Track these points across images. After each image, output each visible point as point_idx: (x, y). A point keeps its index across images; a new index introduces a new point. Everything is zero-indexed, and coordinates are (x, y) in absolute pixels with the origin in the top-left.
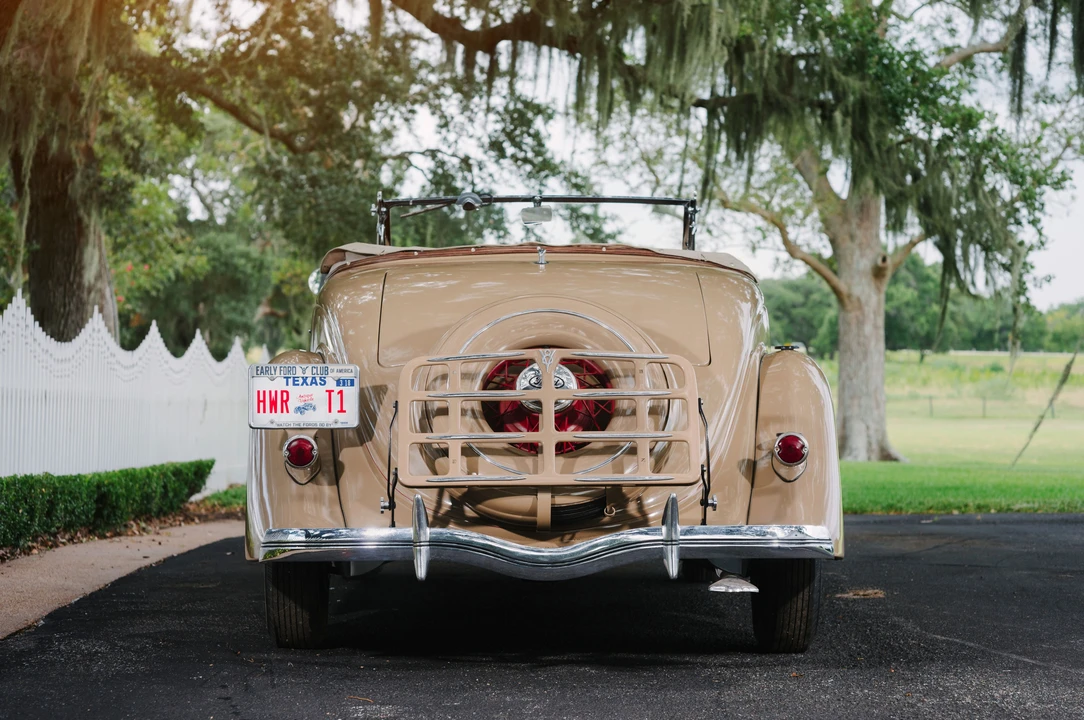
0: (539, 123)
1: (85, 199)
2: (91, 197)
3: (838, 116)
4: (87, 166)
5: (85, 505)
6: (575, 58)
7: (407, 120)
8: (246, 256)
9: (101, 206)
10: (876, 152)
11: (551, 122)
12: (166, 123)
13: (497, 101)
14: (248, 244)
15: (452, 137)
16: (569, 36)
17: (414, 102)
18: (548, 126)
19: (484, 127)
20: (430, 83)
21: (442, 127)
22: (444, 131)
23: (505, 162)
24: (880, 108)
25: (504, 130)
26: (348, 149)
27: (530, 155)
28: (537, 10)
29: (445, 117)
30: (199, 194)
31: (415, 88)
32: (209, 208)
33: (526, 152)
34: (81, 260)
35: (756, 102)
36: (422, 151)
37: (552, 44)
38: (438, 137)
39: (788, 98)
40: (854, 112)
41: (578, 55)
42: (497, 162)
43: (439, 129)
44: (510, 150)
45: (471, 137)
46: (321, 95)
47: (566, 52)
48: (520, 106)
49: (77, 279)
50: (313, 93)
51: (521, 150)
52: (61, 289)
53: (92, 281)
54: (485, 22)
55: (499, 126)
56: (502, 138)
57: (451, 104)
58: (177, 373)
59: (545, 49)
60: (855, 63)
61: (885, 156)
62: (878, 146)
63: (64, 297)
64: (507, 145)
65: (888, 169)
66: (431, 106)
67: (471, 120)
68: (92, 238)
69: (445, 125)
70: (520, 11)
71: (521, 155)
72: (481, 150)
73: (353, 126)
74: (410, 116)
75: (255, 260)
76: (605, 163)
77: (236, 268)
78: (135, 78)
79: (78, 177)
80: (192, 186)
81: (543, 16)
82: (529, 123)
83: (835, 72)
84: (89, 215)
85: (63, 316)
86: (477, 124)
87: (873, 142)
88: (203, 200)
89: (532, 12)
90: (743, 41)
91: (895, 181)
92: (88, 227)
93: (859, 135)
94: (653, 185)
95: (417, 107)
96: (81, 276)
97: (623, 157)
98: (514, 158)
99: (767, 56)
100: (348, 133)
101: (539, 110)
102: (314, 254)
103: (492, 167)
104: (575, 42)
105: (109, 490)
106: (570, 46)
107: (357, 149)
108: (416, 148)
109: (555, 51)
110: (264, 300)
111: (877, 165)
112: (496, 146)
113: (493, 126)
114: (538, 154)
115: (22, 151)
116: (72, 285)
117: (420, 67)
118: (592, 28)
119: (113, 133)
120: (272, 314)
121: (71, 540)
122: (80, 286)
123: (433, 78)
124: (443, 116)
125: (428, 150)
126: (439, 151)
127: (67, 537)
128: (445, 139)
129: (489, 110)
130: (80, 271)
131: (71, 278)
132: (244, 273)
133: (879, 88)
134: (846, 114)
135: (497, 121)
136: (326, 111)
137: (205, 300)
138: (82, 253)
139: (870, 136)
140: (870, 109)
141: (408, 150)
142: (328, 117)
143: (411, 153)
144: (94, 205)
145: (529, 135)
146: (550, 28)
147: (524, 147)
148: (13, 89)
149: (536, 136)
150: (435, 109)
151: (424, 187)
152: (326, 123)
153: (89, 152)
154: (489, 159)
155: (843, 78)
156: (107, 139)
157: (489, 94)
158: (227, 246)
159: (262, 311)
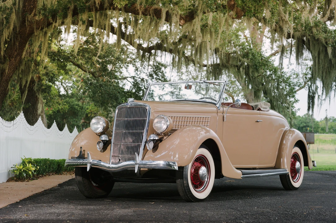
0: (163, 68)
1: (38, 90)
2: (39, 90)
3: (241, 69)
4: (39, 82)
5: (55, 167)
6: (172, 55)
7: (126, 68)
8: (78, 105)
9: (42, 92)
10: (251, 79)
11: (166, 69)
12: (60, 69)
13: (151, 63)
14: (78, 102)
15: (139, 73)
16: (170, 49)
17: (128, 63)
18: (165, 70)
19: (148, 70)
20: (133, 58)
21: (136, 70)
22: (136, 71)
23: (154, 80)
24: (253, 67)
25: (153, 71)
26: (110, 77)
27: (160, 78)
28: (162, 42)
29: (137, 68)
30: (63, 87)
31: (129, 59)
32: (67, 91)
33: (159, 77)
34: (37, 108)
35: (220, 65)
36: (130, 77)
37: (166, 51)
38: (135, 73)
39: (228, 64)
40: (245, 68)
41: (173, 54)
42: (151, 80)
43: (135, 71)
44: (155, 76)
45: (144, 73)
46: (102, 61)
47: (169, 53)
48: (157, 64)
49: (36, 113)
50: (100, 61)
51: (158, 76)
52: (31, 115)
53: (40, 113)
54: (148, 45)
55: (152, 70)
56: (153, 73)
57: (138, 64)
58: (71, 137)
59: (164, 52)
60: (246, 55)
61: (254, 79)
62: (252, 77)
63: (32, 118)
64: (154, 75)
65: (255, 83)
66: (133, 64)
67: (144, 68)
68: (40, 101)
69: (137, 69)
70: (157, 42)
71: (158, 78)
72: (147, 77)
73: (111, 70)
74: (127, 67)
75: (81, 107)
76: (182, 79)
77: (75, 108)
78: (53, 58)
79: (36, 85)
80: (62, 85)
81: (163, 44)
82: (160, 69)
83: (240, 58)
84: (39, 95)
85: (32, 123)
86: (146, 69)
87: (251, 76)
88: (65, 89)
89: (160, 43)
90: (217, 49)
91: (256, 86)
92: (39, 98)
93: (247, 74)
94: (196, 85)
95: (129, 65)
96: (37, 112)
97: (187, 77)
98: (156, 79)
99: (223, 54)
100: (110, 72)
101: (162, 65)
102: (101, 105)
103: (150, 81)
104: (172, 51)
105: (60, 164)
106: (171, 51)
107: (113, 76)
108: (129, 76)
109: (167, 53)
110: (83, 118)
111: (252, 82)
112: (151, 75)
113: (150, 70)
114: (162, 77)
115: (28, 79)
116: (34, 114)
117: (130, 53)
118: (176, 47)
119: (46, 73)
120: (85, 122)
121: (53, 174)
122: (37, 114)
123: (134, 57)
124: (136, 67)
125: (132, 77)
126: (135, 77)
127: (52, 174)
128: (137, 73)
129: (149, 65)
130: (37, 111)
131: (34, 113)
132: (77, 110)
133: (252, 62)
134: (243, 69)
135: (151, 69)
136: (104, 66)
137: (65, 118)
138: (37, 105)
139: (250, 75)
140: (250, 67)
141: (127, 76)
142: (105, 68)
143: (127, 77)
144: (40, 92)
145: (160, 72)
146: (165, 47)
147: (159, 76)
148: (25, 63)
149: (162, 72)
150: (134, 65)
151: (131, 87)
152: (104, 69)
153: (39, 78)
154: (149, 79)
155: (242, 59)
156: (44, 75)
157: (149, 61)
158: (72, 102)
159: (82, 121)
